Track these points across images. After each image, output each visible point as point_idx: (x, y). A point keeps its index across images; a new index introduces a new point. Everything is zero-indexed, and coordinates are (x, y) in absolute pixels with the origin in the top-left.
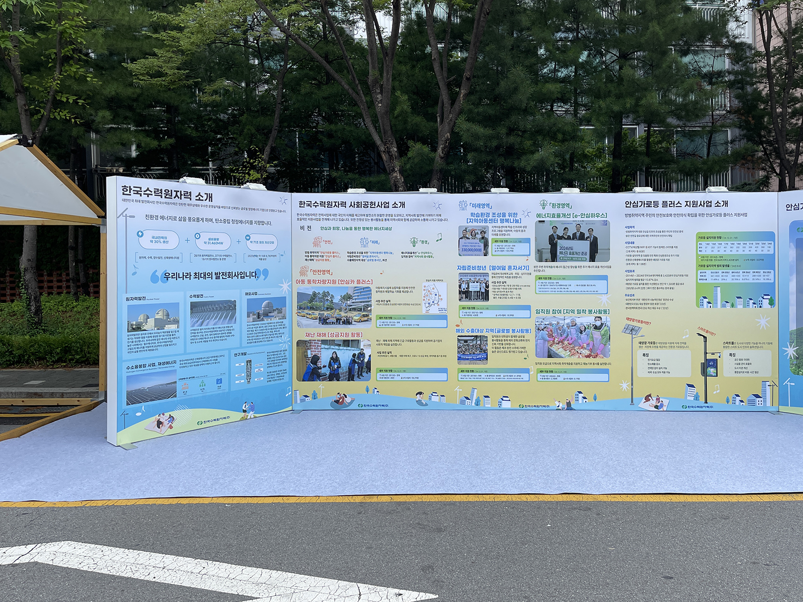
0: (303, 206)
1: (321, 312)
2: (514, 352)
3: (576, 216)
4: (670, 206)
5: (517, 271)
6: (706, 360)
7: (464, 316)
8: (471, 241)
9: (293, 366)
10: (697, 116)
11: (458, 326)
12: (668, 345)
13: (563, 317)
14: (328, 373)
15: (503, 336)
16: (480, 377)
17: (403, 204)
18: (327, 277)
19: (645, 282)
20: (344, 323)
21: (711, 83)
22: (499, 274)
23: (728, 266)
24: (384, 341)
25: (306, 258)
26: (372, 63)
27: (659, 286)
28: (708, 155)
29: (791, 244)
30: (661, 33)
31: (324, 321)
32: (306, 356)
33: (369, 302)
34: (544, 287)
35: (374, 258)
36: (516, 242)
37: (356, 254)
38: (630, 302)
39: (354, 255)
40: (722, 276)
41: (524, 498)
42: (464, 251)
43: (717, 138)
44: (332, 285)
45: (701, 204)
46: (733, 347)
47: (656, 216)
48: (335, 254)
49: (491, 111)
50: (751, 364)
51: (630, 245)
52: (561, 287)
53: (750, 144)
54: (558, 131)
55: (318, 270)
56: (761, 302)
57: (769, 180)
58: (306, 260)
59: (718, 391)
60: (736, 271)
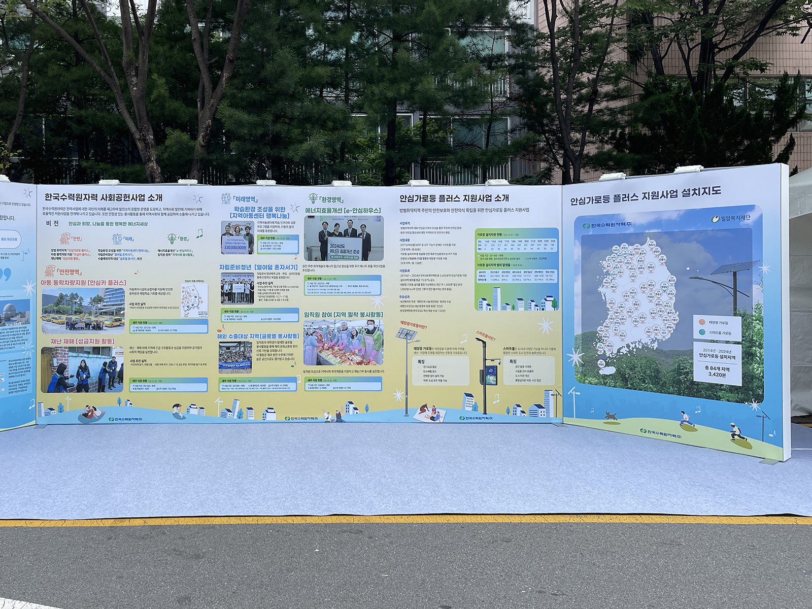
0: (49, 198)
1: (69, 317)
2: (280, 359)
3: (348, 211)
4: (447, 201)
5: (285, 271)
6: (485, 367)
7: (226, 321)
8: (235, 237)
9: (36, 376)
10: (476, 104)
11: (219, 331)
12: (445, 351)
13: (333, 321)
14: (76, 384)
15: (269, 342)
16: (243, 387)
17: (160, 197)
18: (75, 277)
19: (420, 282)
20: (94, 328)
21: (490, 68)
22: (265, 274)
23: (509, 266)
24: (138, 348)
25: (52, 256)
26: (127, 43)
27: (436, 287)
28: (487, 145)
29: (576, 241)
30: (437, 13)
31: (72, 326)
32: (52, 365)
33: (122, 304)
34: (313, 288)
35: (128, 257)
36: (284, 239)
37: (108, 252)
38: (405, 304)
39: (106, 253)
40: (502, 276)
41: (290, 520)
42: (227, 249)
43: (496, 128)
44: (81, 286)
45: (480, 199)
46: (514, 353)
47: (432, 211)
48: (84, 252)
49: (256, 96)
50: (533, 371)
51: (405, 242)
52: (332, 288)
53: (531, 134)
54: (328, 118)
55: (66, 270)
56: (543, 305)
57: (551, 172)
58: (53, 258)
59: (498, 401)
60: (518, 270)
